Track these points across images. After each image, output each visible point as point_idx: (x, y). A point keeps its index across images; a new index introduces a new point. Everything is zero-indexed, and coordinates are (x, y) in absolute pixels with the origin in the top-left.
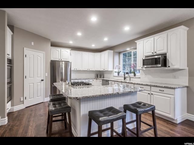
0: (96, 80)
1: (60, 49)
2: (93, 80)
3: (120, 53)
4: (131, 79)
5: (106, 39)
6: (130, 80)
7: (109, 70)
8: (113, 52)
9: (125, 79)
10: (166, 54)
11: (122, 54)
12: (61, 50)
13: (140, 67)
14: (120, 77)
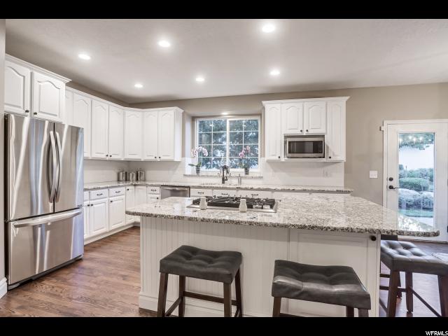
0: (133, 187)
1: (29, 71)
2: (128, 188)
3: (193, 118)
4: (243, 181)
5: (200, 79)
6: (240, 182)
7: (176, 160)
8: (183, 114)
9: (223, 183)
10: (323, 136)
11: (198, 123)
12: (32, 74)
13: (273, 155)
14: (203, 176)
